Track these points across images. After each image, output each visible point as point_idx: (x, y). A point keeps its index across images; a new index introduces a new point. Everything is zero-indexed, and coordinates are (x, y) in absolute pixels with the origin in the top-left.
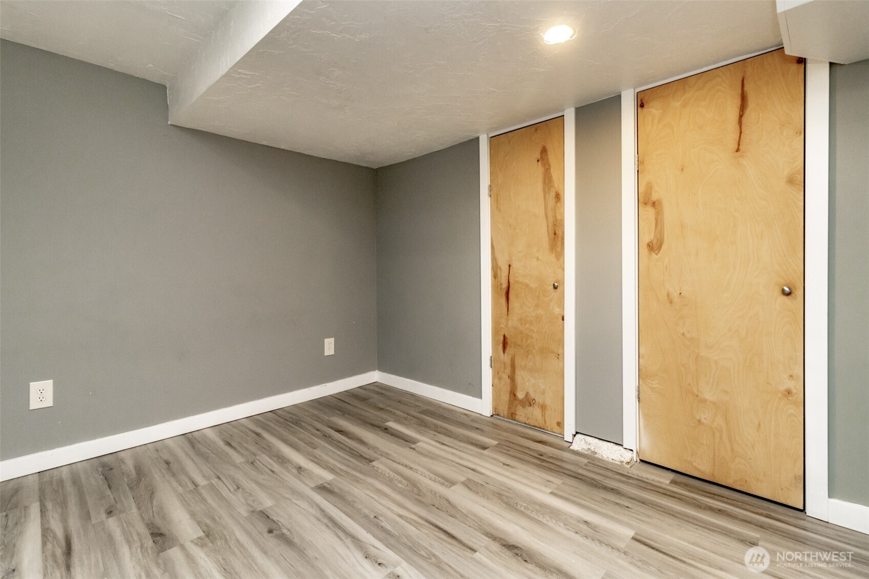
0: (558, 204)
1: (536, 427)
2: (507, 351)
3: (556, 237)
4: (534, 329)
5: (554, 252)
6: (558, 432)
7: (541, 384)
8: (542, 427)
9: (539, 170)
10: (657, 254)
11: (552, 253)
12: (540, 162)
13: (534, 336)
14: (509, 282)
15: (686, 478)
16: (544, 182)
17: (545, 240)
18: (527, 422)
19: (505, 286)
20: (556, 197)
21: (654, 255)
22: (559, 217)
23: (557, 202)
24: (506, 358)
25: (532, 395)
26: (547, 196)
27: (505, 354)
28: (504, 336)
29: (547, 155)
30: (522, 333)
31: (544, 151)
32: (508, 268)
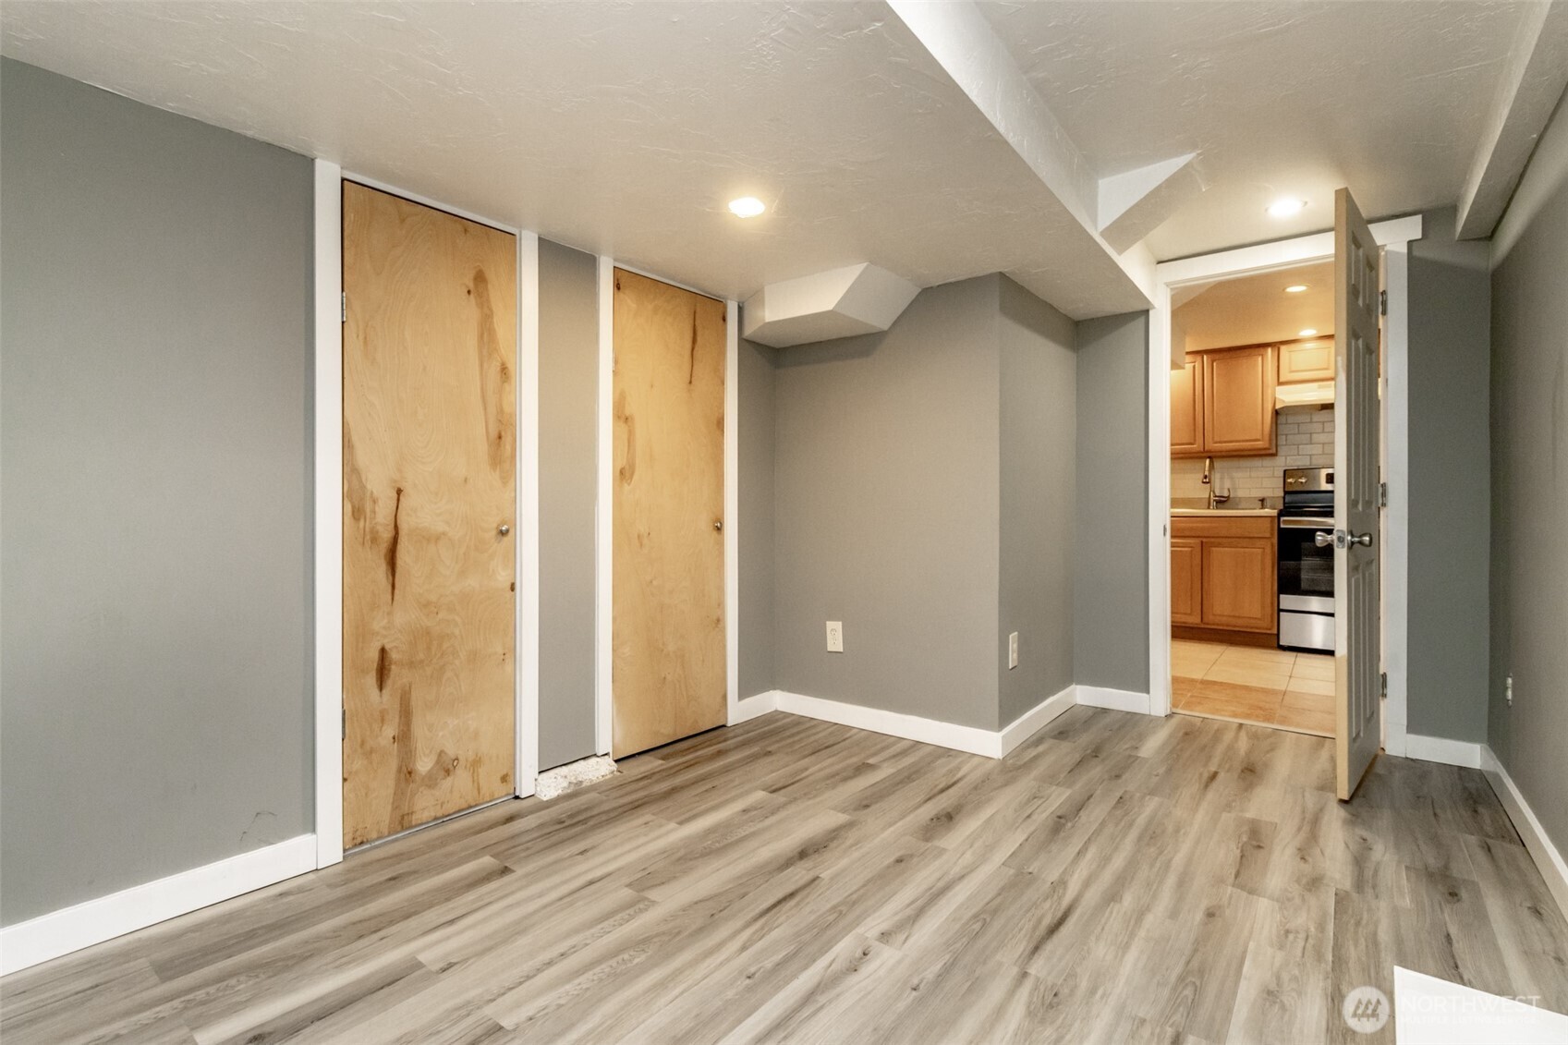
0: (506, 385)
1: (463, 810)
2: (389, 683)
3: (501, 441)
4: (457, 618)
5: (498, 470)
6: (503, 794)
7: (470, 722)
8: (473, 804)
9: (470, 311)
10: (629, 484)
11: (495, 470)
12: (472, 295)
13: (457, 632)
14: (396, 527)
15: (671, 746)
16: (481, 336)
17: (482, 448)
18: (439, 814)
19: (386, 535)
20: (502, 372)
21: (626, 485)
22: (507, 409)
23: (504, 382)
24: (388, 699)
25: (451, 752)
26: (485, 365)
27: (384, 691)
28: (383, 651)
29: (487, 290)
30: (428, 633)
31: (480, 278)
32: (396, 495)
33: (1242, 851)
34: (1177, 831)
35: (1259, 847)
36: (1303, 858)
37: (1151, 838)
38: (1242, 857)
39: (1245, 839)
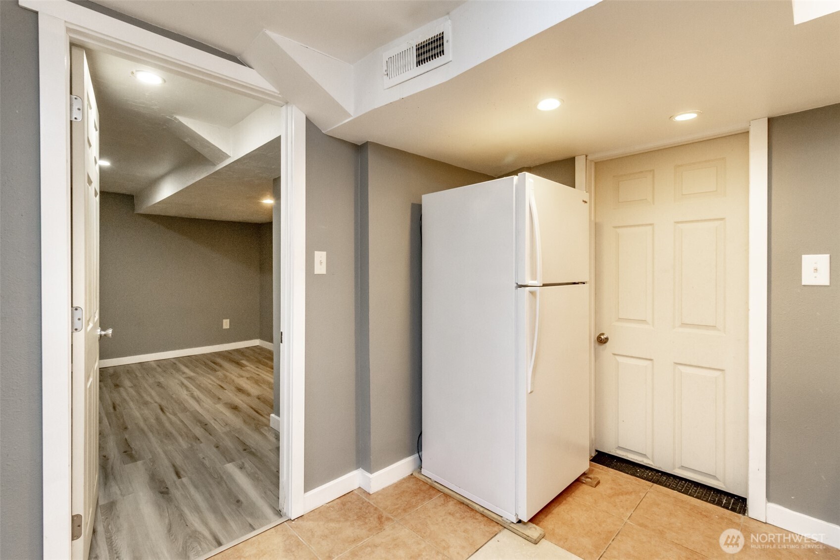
33: (131, 448)
34: (162, 441)
35: (125, 452)
36: (105, 456)
37: (167, 435)
38: (129, 446)
39: (133, 452)
